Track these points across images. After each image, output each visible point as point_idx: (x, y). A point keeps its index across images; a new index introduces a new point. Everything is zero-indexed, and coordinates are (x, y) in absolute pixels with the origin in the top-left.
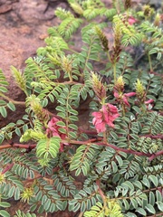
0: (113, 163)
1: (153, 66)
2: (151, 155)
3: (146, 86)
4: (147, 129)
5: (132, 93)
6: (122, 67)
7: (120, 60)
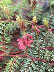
0: (30, 68)
1: (52, 11)
2: (52, 62)
3: (49, 21)
4: (49, 45)
5: (41, 26)
6: (37, 11)
7: (36, 8)
